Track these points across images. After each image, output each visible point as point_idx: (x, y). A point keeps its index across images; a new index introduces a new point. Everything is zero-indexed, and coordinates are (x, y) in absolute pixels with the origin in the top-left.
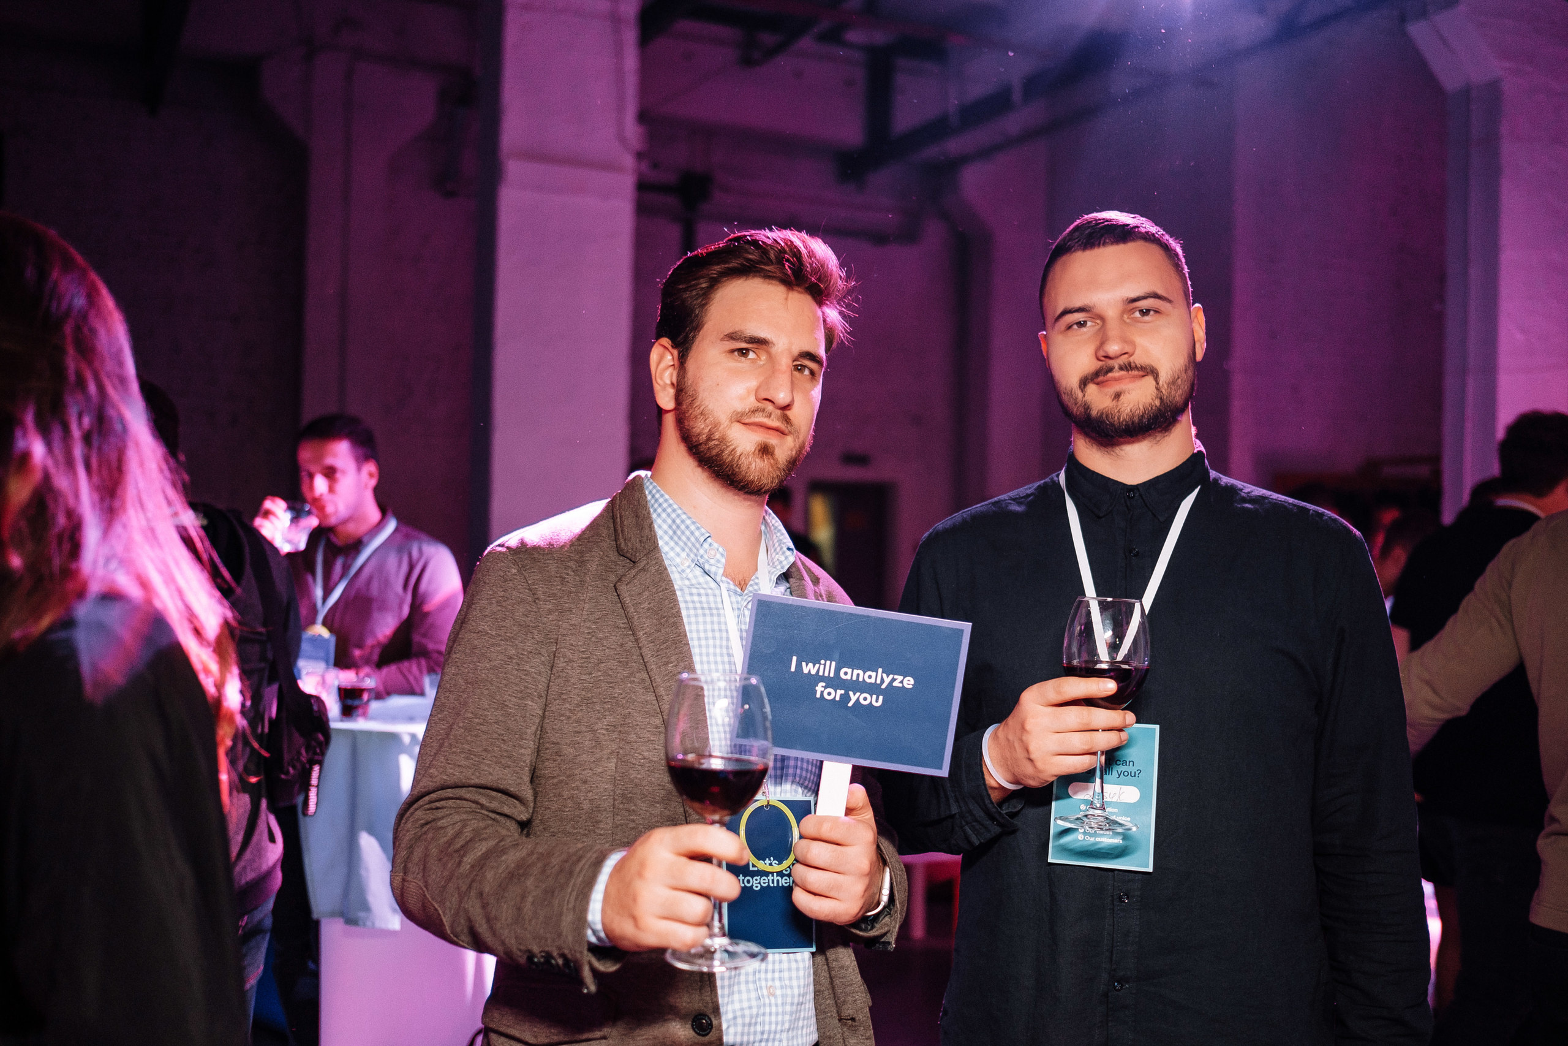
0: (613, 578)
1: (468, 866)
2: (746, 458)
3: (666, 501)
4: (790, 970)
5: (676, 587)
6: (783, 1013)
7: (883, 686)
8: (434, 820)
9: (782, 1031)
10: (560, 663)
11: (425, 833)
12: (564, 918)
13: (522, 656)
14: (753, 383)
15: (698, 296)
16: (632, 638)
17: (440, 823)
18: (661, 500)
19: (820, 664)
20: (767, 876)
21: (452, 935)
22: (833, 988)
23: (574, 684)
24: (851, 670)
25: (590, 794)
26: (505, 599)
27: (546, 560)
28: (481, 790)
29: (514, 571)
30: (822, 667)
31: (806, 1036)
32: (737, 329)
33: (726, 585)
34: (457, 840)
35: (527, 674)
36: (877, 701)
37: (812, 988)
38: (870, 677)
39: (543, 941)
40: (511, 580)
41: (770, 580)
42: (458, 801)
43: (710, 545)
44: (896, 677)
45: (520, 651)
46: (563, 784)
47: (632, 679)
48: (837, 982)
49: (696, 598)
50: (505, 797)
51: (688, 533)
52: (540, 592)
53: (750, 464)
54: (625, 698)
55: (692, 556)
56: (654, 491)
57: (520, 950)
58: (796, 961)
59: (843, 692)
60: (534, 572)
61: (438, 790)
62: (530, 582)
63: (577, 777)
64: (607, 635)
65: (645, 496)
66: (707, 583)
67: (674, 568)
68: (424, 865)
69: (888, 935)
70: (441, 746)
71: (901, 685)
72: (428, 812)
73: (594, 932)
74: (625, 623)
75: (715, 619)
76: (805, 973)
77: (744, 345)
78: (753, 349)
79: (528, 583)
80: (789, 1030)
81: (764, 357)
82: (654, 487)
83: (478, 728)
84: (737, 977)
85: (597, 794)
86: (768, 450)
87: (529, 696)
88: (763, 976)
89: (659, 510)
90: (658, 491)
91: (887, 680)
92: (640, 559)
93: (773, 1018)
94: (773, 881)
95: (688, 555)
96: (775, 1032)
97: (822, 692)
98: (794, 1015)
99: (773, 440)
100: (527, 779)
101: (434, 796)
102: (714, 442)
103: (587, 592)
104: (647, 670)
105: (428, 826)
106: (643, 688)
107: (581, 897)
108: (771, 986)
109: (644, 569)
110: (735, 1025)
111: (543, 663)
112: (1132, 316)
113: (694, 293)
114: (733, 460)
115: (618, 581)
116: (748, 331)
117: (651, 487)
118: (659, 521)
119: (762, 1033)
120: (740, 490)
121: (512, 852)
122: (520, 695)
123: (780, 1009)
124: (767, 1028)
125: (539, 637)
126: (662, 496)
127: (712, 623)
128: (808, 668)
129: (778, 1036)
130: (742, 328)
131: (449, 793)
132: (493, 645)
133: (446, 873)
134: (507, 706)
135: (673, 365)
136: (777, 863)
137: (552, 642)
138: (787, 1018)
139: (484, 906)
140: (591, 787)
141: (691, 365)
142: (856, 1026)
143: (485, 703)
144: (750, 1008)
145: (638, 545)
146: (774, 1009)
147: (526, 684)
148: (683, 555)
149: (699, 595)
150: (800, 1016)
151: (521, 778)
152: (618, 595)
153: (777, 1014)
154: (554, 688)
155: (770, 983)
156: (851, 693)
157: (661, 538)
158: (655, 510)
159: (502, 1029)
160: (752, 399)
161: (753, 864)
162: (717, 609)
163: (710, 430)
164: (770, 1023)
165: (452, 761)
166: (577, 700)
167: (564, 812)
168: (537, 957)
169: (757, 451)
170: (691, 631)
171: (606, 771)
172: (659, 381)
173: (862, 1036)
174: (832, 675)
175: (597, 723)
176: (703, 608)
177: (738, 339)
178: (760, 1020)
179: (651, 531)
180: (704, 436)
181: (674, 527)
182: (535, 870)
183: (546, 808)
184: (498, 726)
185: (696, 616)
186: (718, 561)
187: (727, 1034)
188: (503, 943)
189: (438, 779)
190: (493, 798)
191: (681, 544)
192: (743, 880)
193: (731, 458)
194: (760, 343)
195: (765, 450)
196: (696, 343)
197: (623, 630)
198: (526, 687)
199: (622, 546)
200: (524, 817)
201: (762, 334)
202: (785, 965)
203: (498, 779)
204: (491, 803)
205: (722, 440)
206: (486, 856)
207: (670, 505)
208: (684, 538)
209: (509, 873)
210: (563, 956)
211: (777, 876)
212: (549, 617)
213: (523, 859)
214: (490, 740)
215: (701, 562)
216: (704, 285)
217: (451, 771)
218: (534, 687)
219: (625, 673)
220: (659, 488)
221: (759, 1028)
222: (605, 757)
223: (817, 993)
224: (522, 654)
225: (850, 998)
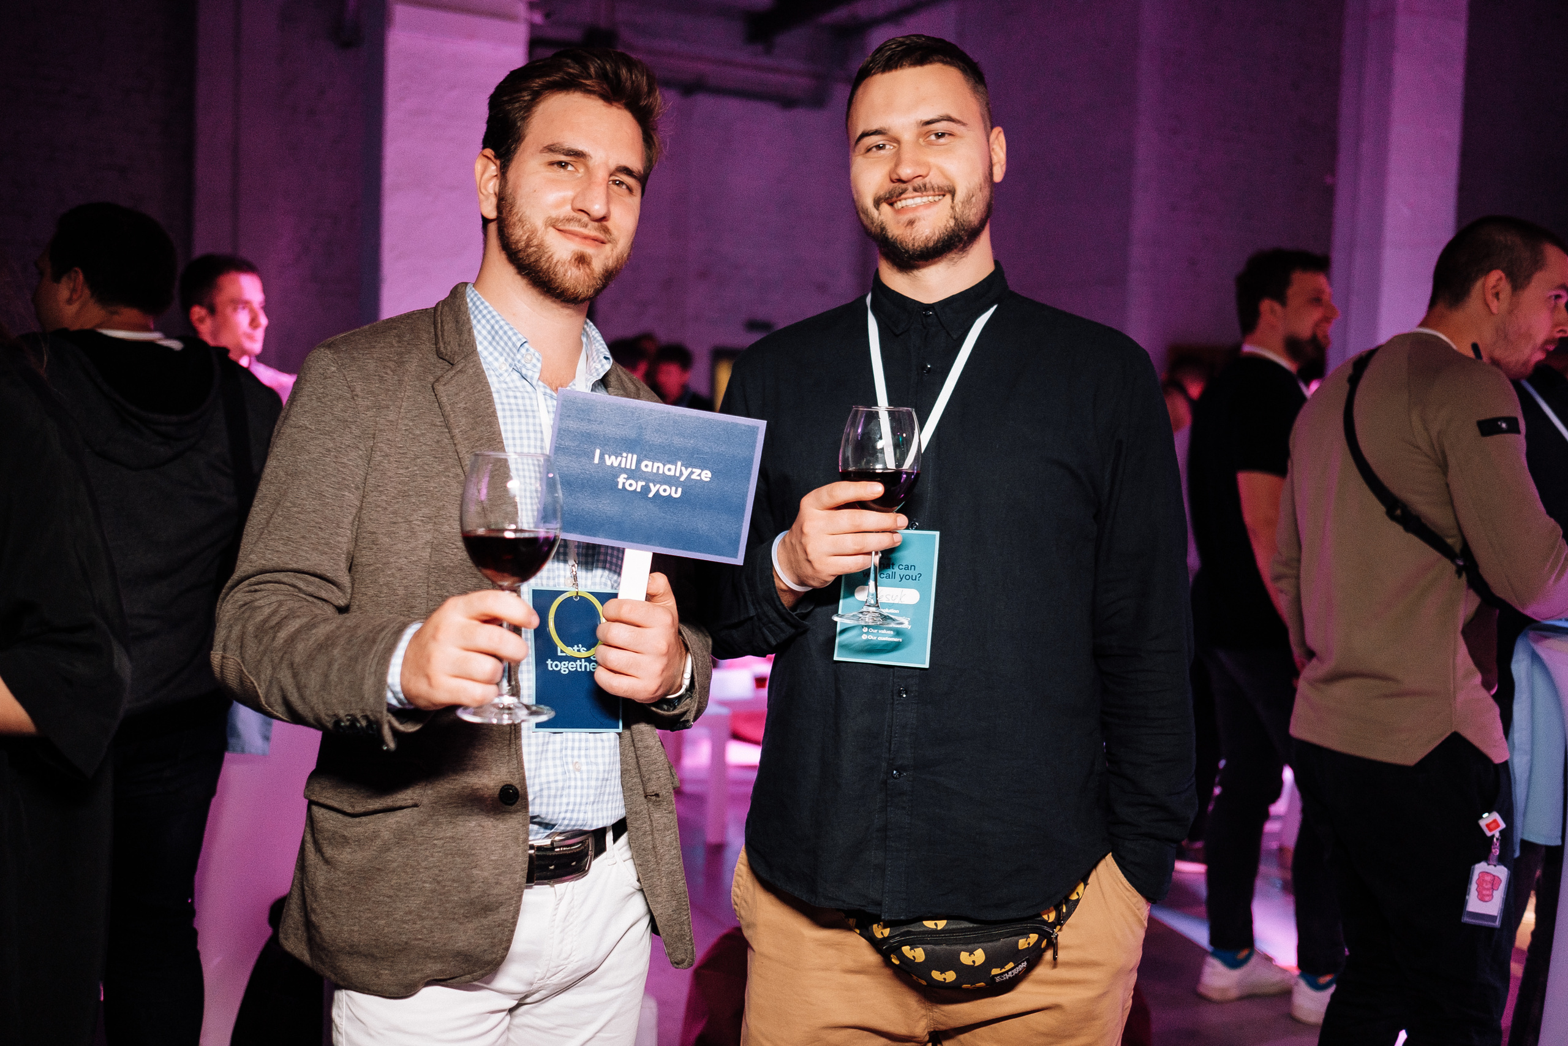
0: (431, 379)
1: (282, 641)
2: (562, 266)
3: (486, 308)
4: (596, 748)
5: (493, 389)
6: (588, 787)
7: (682, 479)
8: (252, 601)
9: (587, 804)
10: (377, 457)
11: (243, 613)
12: (366, 681)
13: (340, 450)
14: (570, 194)
15: (521, 109)
16: (448, 435)
17: (256, 604)
18: (481, 307)
19: (622, 457)
20: (575, 662)
21: (266, 706)
22: (639, 767)
23: (390, 477)
24: (651, 463)
25: (405, 581)
26: (325, 395)
27: (366, 359)
28: (299, 575)
29: (333, 369)
30: (624, 459)
31: (612, 810)
32: (555, 142)
33: (541, 388)
34: (273, 618)
35: (345, 467)
36: (676, 493)
37: (618, 766)
38: (669, 470)
39: (348, 705)
40: (330, 378)
41: (587, 386)
42: (276, 585)
43: (527, 350)
44: (694, 470)
45: (338, 445)
46: (379, 571)
47: (447, 474)
48: (642, 761)
49: (512, 401)
50: (323, 583)
51: (505, 338)
52: (358, 390)
53: (566, 271)
54: (439, 491)
55: (510, 360)
56: (475, 299)
57: (328, 716)
58: (602, 740)
59: (644, 483)
60: (353, 370)
61: (258, 575)
62: (348, 380)
63: (393, 565)
64: (423, 432)
65: (467, 304)
66: (524, 387)
67: (492, 372)
68: (242, 642)
69: (688, 714)
70: (262, 533)
71: (698, 478)
72: (247, 594)
73: (394, 693)
74: (441, 421)
75: (531, 420)
76: (610, 752)
77: (563, 158)
78: (571, 163)
79: (346, 380)
80: (593, 803)
81: (582, 170)
82: (476, 295)
83: (296, 516)
84: (544, 754)
85: (411, 581)
86: (584, 259)
87: (346, 488)
88: (569, 752)
89: (480, 317)
90: (479, 299)
91: (686, 473)
92: (458, 361)
93: (579, 791)
94: (581, 666)
95: (506, 360)
96: (580, 804)
97: (624, 483)
98: (599, 790)
99: (589, 250)
100: (343, 565)
101: (253, 580)
102: (532, 249)
103: (405, 391)
104: (461, 466)
105: (246, 607)
106: (457, 482)
107: (382, 661)
108: (576, 762)
109: (460, 371)
110: (541, 796)
111: (361, 457)
112: (928, 139)
113: (517, 105)
114: (549, 268)
115: (435, 382)
116: (566, 144)
117: (472, 295)
118: (479, 327)
119: (568, 804)
120: (557, 298)
121: (322, 626)
122: (337, 486)
123: (585, 783)
124: (572, 800)
125: (357, 432)
126: (482, 303)
127: (527, 424)
128: (611, 461)
129: (583, 808)
130: (561, 140)
131: (267, 577)
132: (312, 439)
133: (262, 648)
134: (324, 496)
135: (496, 176)
136: (585, 649)
137: (369, 438)
138: (592, 791)
139: (295, 675)
140: (406, 574)
141: (511, 175)
142: (660, 801)
143: (304, 493)
144: (556, 781)
145: (456, 349)
146: (579, 783)
147: (344, 476)
148: (502, 359)
149: (516, 397)
150: (605, 791)
151: (337, 565)
152: (436, 395)
153: (582, 788)
154: (371, 481)
155: (576, 760)
156: (651, 485)
157: (481, 343)
158: (475, 317)
159: (322, 800)
160: (569, 207)
161: (561, 650)
162: (533, 411)
163: (528, 237)
164: (575, 796)
165: (271, 547)
166: (394, 493)
167: (380, 598)
168: (343, 722)
169: (573, 260)
170: (506, 431)
171: (421, 559)
172: (483, 190)
173: (665, 810)
174: (633, 467)
175: (412, 514)
176: (519, 410)
177: (556, 151)
178: (565, 792)
179: (469, 335)
180: (523, 243)
181: (493, 333)
182: (342, 641)
183: (363, 593)
184: (316, 515)
185: (512, 417)
186: (535, 366)
187: (533, 804)
188: (312, 709)
189: (257, 563)
190: (312, 583)
191: (499, 348)
192: (552, 664)
193: (548, 264)
194: (579, 155)
195: (581, 260)
196: (517, 155)
197: (440, 428)
198: (344, 479)
199: (442, 349)
200: (342, 602)
201: (580, 147)
202: (592, 744)
203: (315, 565)
204: (308, 587)
205: (540, 246)
206: (298, 631)
207: (490, 312)
208: (502, 343)
209: (318, 645)
210: (366, 717)
211: (585, 662)
212: (366, 413)
213: (332, 631)
214: (308, 528)
215: (518, 367)
216: (526, 98)
217: (270, 556)
218: (350, 479)
219: (441, 468)
220: (480, 296)
221: (565, 800)
222: (421, 546)
223: (624, 772)
224: (341, 448)
225: (654, 776)
